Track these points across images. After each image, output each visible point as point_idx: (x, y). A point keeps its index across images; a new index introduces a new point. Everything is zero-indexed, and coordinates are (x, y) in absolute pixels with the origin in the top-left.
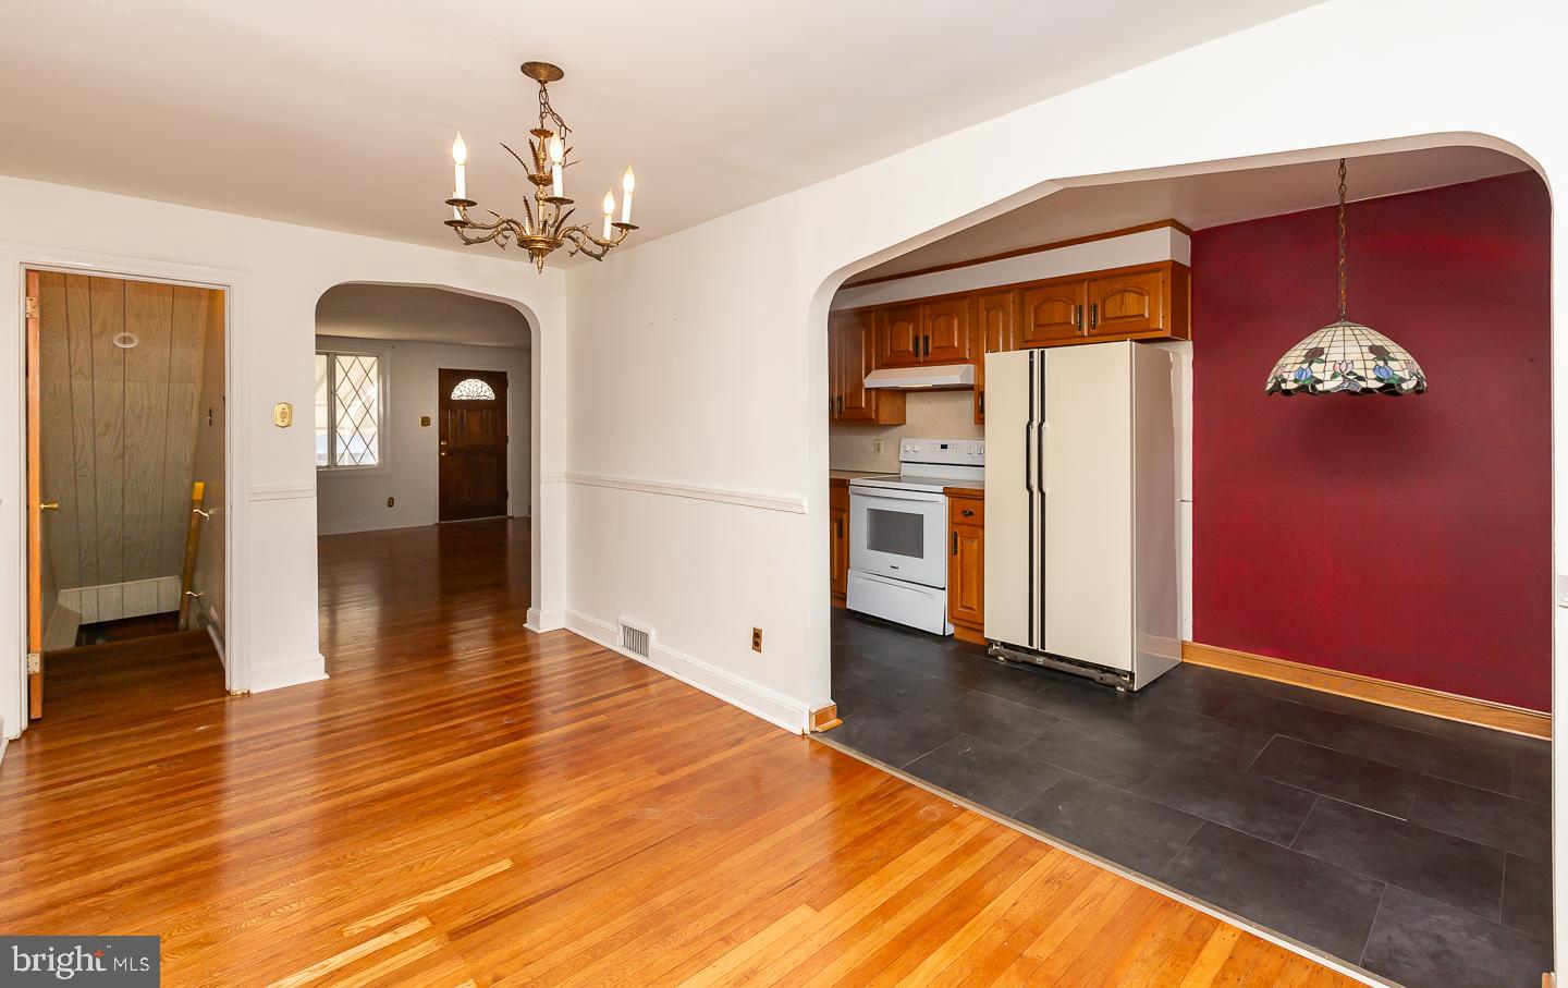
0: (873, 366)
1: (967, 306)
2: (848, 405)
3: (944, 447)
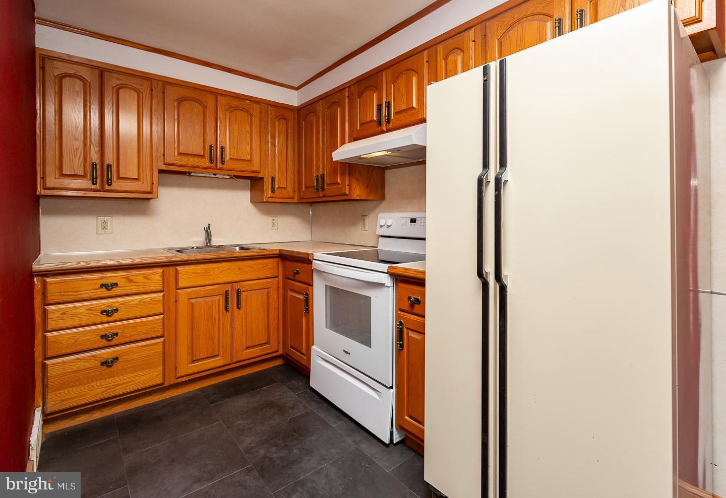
0: (347, 138)
1: (426, 59)
2: (328, 183)
3: (413, 221)
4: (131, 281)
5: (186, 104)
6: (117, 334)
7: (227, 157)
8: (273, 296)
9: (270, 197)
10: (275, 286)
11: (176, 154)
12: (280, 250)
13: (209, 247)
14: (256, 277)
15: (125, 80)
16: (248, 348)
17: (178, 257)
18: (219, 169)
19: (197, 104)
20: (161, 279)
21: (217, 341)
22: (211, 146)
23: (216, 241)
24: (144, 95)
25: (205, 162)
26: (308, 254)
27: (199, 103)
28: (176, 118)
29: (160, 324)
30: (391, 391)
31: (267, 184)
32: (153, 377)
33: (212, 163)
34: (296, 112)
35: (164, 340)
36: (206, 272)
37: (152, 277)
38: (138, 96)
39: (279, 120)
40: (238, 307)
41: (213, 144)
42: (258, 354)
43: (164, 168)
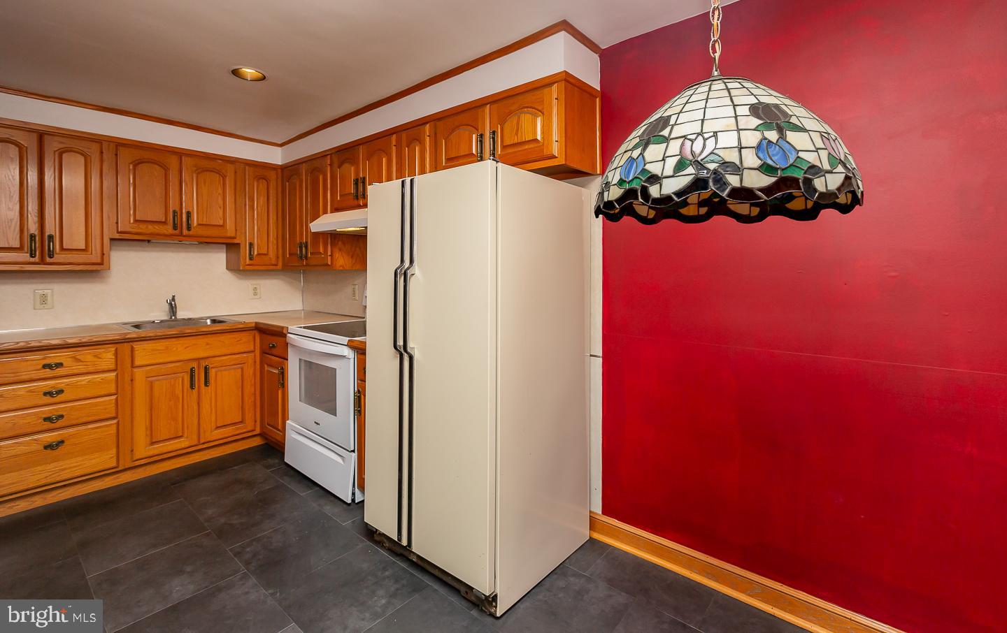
0: (329, 207)
2: (311, 251)
4: (79, 360)
5: (144, 167)
6: (62, 416)
7: (195, 222)
8: (249, 371)
9: (248, 265)
10: (251, 361)
11: (132, 221)
12: (256, 323)
13: (173, 321)
14: (229, 352)
15: (69, 143)
16: (217, 428)
17: (134, 333)
18: (184, 236)
19: (156, 166)
20: (114, 357)
21: (180, 423)
22: (174, 212)
23: (181, 314)
24: (93, 160)
25: (169, 229)
26: (283, 328)
27: (160, 166)
28: (131, 182)
29: (113, 405)
30: (353, 454)
31: (245, 250)
32: (106, 459)
33: (176, 230)
34: (280, 170)
35: (118, 422)
36: (167, 348)
37: (104, 355)
38: (86, 161)
39: (258, 181)
40: (206, 383)
41: (178, 209)
42: (230, 435)
43: (117, 236)
